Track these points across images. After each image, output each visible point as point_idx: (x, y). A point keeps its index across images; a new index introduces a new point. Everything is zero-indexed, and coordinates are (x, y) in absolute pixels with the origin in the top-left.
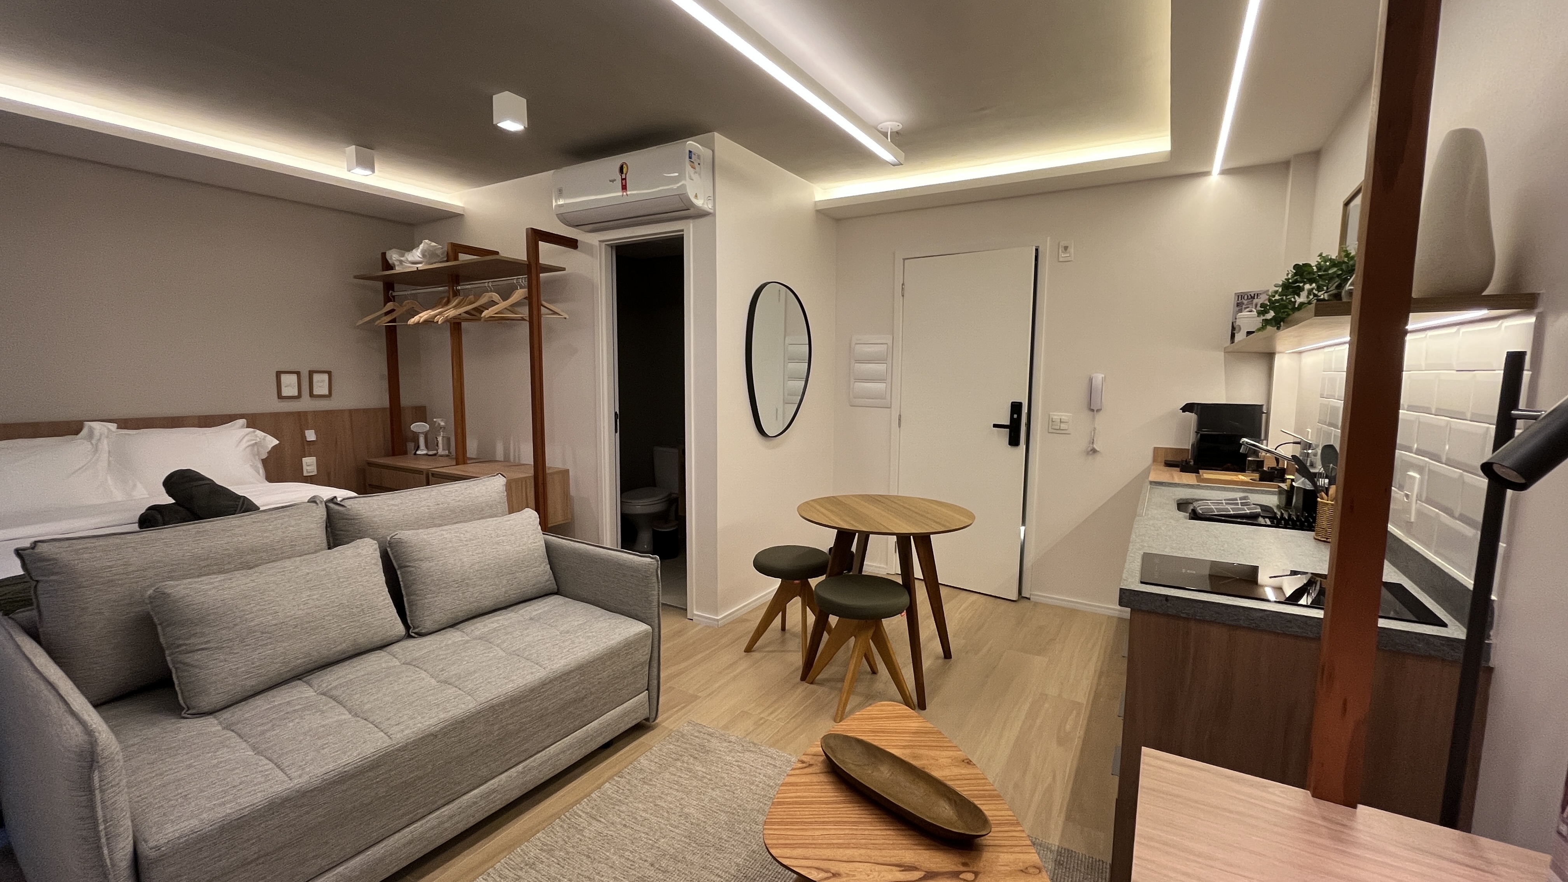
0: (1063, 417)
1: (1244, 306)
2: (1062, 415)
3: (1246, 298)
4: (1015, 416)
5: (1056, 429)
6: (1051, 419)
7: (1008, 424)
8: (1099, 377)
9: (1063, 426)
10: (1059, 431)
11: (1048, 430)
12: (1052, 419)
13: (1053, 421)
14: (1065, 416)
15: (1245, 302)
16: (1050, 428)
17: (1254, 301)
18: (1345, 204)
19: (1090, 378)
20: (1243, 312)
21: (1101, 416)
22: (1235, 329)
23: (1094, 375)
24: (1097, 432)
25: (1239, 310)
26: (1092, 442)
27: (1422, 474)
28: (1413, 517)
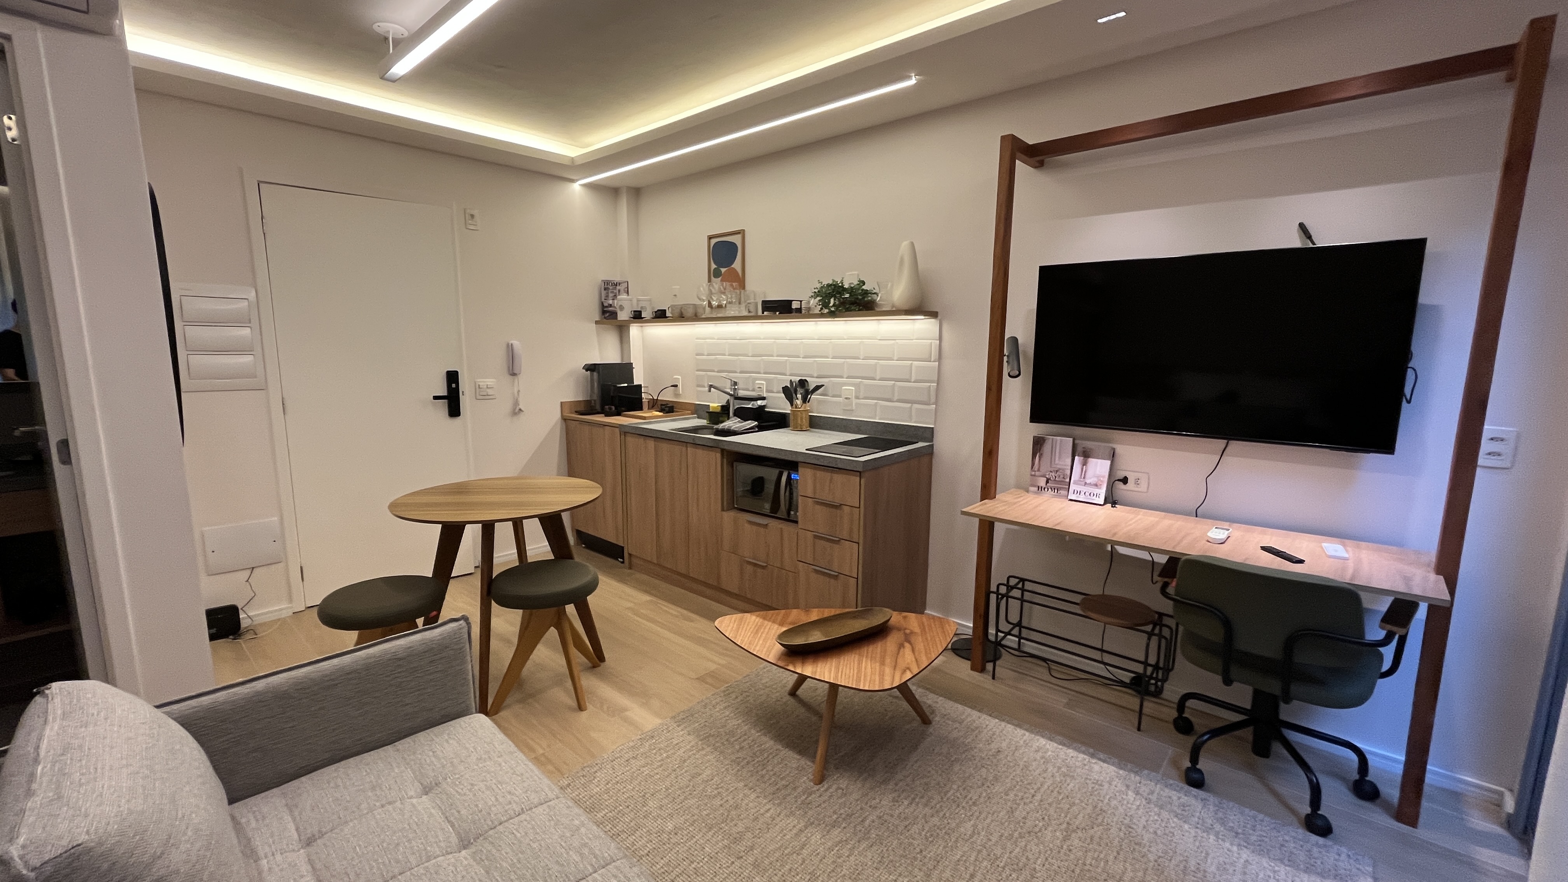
0: (488, 384)
1: (610, 291)
2: (489, 382)
3: (610, 284)
4: (454, 386)
5: (482, 395)
6: (477, 386)
7: (446, 394)
8: (516, 343)
9: (490, 392)
10: (486, 397)
11: (476, 397)
12: (479, 385)
13: (479, 388)
14: (490, 382)
15: (611, 288)
16: (478, 394)
17: (618, 287)
18: (710, 238)
19: (508, 345)
20: (611, 295)
21: (522, 378)
22: (607, 307)
23: (510, 342)
24: (520, 393)
25: (608, 293)
26: (516, 403)
27: (857, 387)
28: (854, 407)
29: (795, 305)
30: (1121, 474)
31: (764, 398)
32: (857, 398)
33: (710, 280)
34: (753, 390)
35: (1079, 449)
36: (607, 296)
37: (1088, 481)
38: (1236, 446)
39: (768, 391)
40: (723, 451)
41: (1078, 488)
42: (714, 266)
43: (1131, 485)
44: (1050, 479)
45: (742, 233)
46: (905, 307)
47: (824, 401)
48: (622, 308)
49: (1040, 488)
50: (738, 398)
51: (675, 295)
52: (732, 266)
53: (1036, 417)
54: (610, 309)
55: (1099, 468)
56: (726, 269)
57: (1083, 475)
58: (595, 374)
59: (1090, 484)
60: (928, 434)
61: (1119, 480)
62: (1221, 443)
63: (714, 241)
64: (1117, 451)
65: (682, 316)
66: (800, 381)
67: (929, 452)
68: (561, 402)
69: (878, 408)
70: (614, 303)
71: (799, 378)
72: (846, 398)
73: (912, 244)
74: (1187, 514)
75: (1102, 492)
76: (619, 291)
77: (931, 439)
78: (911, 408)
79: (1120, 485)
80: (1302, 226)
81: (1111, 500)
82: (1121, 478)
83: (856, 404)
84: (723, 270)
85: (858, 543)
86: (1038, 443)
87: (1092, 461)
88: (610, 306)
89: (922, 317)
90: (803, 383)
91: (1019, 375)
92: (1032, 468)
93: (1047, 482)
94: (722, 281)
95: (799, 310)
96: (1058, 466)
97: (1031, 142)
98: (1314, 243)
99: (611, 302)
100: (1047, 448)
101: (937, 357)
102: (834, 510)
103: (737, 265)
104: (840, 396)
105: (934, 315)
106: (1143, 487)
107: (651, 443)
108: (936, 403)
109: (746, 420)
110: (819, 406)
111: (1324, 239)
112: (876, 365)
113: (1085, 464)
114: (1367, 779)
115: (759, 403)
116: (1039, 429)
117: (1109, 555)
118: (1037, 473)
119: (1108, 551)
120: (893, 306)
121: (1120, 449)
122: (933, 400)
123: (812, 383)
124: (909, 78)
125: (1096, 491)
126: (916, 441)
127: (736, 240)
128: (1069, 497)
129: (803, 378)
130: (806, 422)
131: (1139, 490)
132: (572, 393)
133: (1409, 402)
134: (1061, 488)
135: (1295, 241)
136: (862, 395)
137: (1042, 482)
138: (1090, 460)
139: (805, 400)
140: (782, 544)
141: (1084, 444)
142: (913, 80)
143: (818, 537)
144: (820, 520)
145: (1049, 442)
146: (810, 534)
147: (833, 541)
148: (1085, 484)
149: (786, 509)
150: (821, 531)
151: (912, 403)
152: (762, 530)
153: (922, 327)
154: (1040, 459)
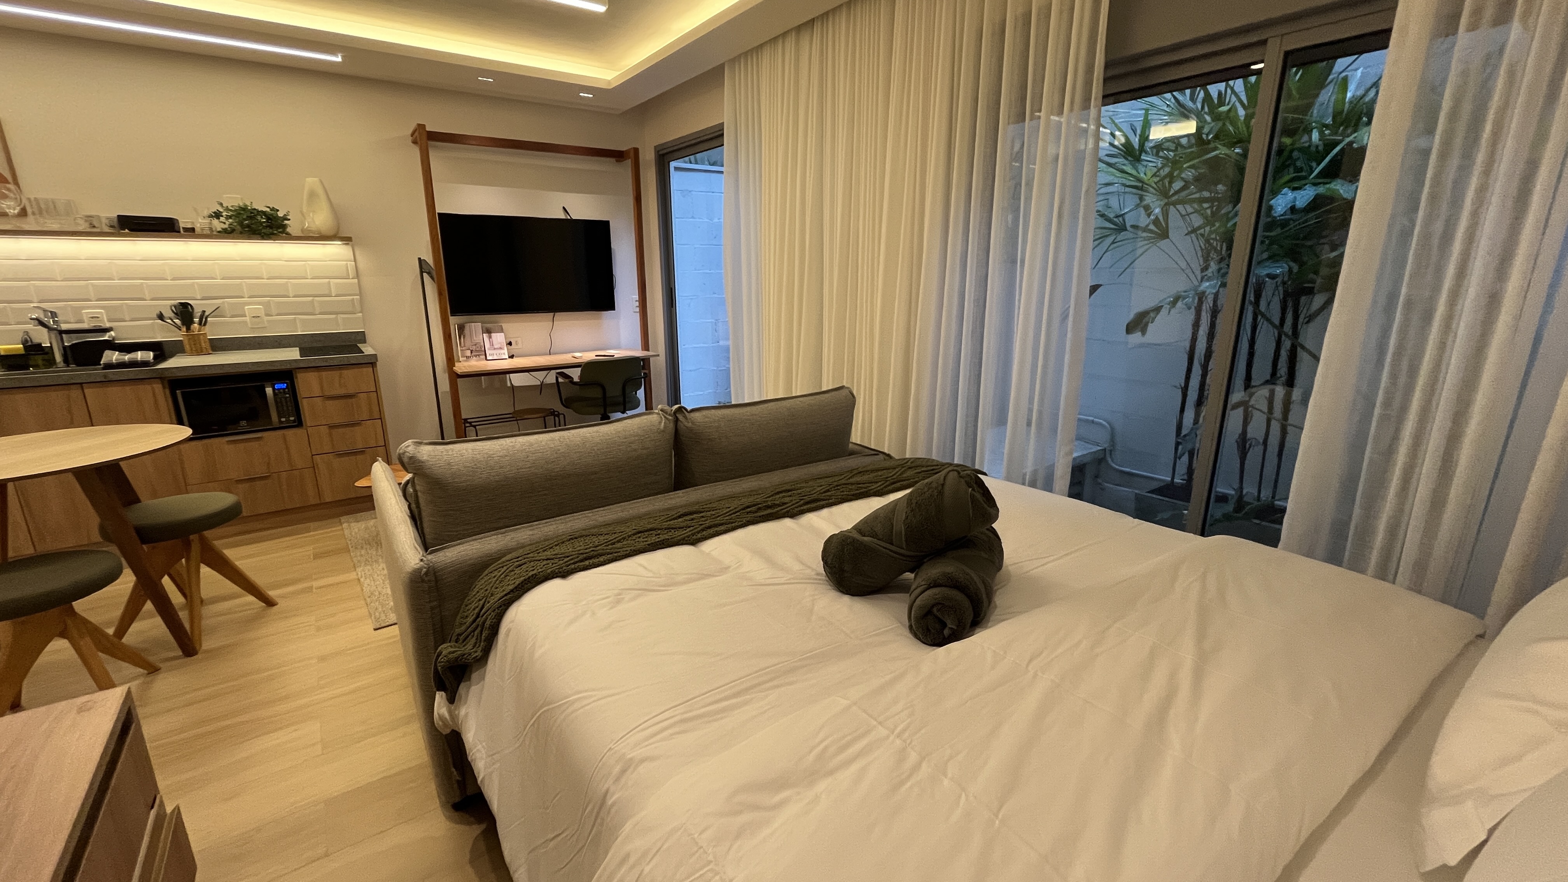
27: (267, 305)
28: (266, 324)
30: (510, 341)
32: (267, 315)
35: (486, 329)
37: (495, 347)
38: (559, 315)
39: (112, 321)
40: (160, 380)
41: (491, 352)
43: (516, 346)
44: (472, 350)
46: (322, 234)
47: (225, 323)
49: (466, 357)
50: (61, 332)
53: (454, 312)
55: (499, 338)
57: (492, 344)
60: (359, 338)
61: (508, 344)
62: (551, 315)
64: (504, 327)
66: (182, 305)
69: (297, 321)
71: (176, 303)
72: (253, 317)
73: (321, 181)
74: (546, 354)
75: (505, 352)
77: (366, 342)
78: (336, 318)
79: (511, 347)
80: (564, 208)
81: (510, 355)
82: (511, 343)
83: (268, 321)
85: (381, 419)
86: (461, 329)
89: (340, 243)
92: (460, 345)
93: (471, 352)
95: (186, 230)
96: (477, 341)
98: (572, 217)
100: (467, 331)
101: (355, 275)
102: (349, 400)
104: (246, 316)
105: (347, 240)
106: (520, 346)
108: (362, 312)
109: (129, 352)
110: (219, 329)
112: (284, 284)
113: (490, 337)
115: (113, 334)
117: (511, 388)
118: (465, 348)
122: (358, 308)
123: (198, 306)
124: (337, 56)
125: (502, 351)
128: (487, 359)
130: (208, 346)
134: (480, 354)
136: (274, 311)
137: (468, 353)
138: (493, 334)
140: (287, 448)
141: (488, 325)
142: (338, 59)
143: (332, 427)
144: (335, 412)
145: (467, 326)
146: (324, 430)
147: (353, 425)
148: (495, 349)
149: (280, 417)
150: (337, 420)
151: (337, 313)
152: (255, 444)
153: (334, 250)
154: (464, 338)
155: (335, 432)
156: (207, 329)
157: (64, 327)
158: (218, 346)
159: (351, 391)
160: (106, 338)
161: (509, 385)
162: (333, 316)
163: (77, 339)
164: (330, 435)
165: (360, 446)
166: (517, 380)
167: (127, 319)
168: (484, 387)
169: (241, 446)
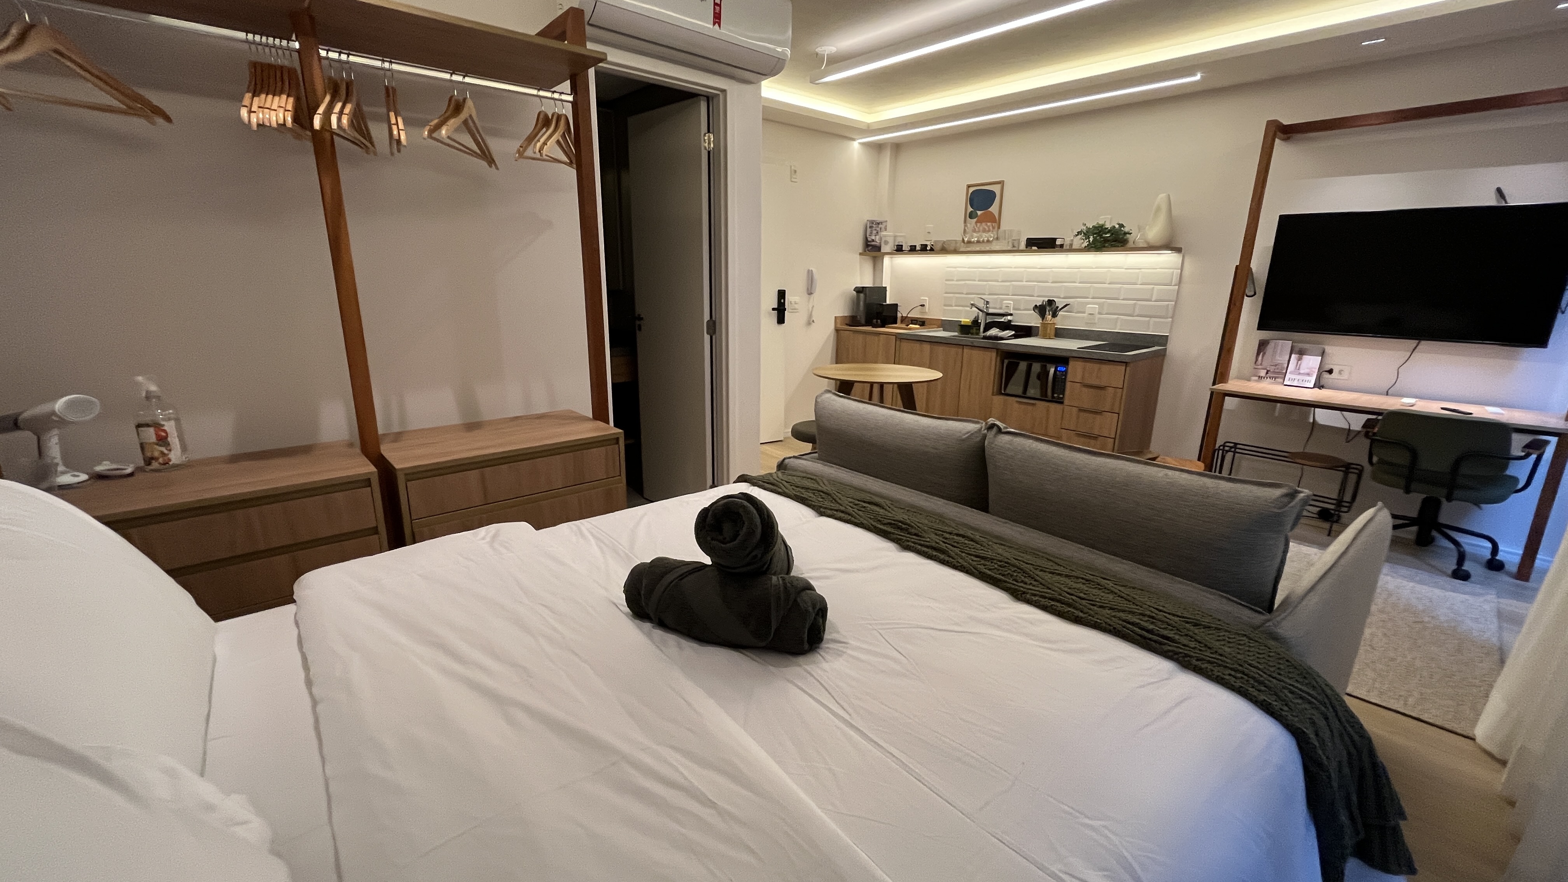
0: (799, 300)
1: (874, 229)
2: (796, 299)
3: (872, 223)
4: (782, 301)
7: (778, 307)
8: (814, 269)
9: (796, 306)
10: (797, 310)
11: (792, 310)
12: (791, 301)
13: (791, 304)
15: (874, 226)
17: (880, 226)
18: (969, 186)
19: (809, 270)
20: (874, 232)
21: (815, 295)
22: (870, 242)
23: (810, 269)
24: (814, 309)
25: (872, 230)
26: (810, 316)
27: (1101, 305)
28: (1096, 321)
29: (1058, 242)
30: (1328, 368)
31: (1011, 315)
32: (1100, 313)
33: (965, 222)
34: (1001, 308)
35: (1297, 349)
36: (871, 233)
37: (1302, 371)
38: (1425, 345)
39: (1014, 309)
40: (997, 350)
41: (1293, 377)
42: (970, 209)
43: (1334, 375)
44: (1269, 371)
45: (1001, 183)
46: (1158, 244)
47: (1069, 317)
48: (886, 243)
49: (1260, 377)
50: (988, 314)
51: (929, 233)
52: (990, 209)
53: (1262, 326)
54: (873, 243)
55: (1312, 362)
56: (982, 212)
57: (1298, 367)
58: (862, 295)
59: (1302, 374)
60: (1163, 340)
61: (1326, 371)
62: (1412, 343)
63: (971, 190)
64: (1326, 350)
65: (944, 249)
66: (1049, 301)
67: (1162, 354)
68: (835, 317)
69: (1119, 321)
70: (876, 238)
71: (1046, 299)
72: (1090, 314)
73: (1169, 196)
74: (1381, 394)
75: (1313, 380)
76: (881, 229)
77: (1165, 344)
78: (1149, 322)
79: (1326, 376)
80: (1499, 190)
81: (1319, 385)
82: (1327, 370)
83: (1099, 319)
84: (979, 213)
85: (1119, 414)
86: (1262, 345)
87: (1306, 358)
88: (873, 241)
89: (1170, 252)
90: (1051, 302)
91: (1255, 294)
92: (1255, 363)
93: (1267, 373)
94: (976, 222)
95: (1062, 246)
96: (1279, 362)
97: (1286, 123)
98: (1506, 202)
99: (873, 238)
100: (1270, 349)
101: (1178, 282)
102: (1099, 391)
103: (994, 209)
104: (1084, 312)
105: (1178, 250)
106: (1345, 376)
107: (927, 347)
108: (1172, 318)
109: (1004, 331)
110: (1062, 321)
111: (1515, 200)
112: (1121, 288)
113: (1300, 359)
114: (1497, 558)
115: (1009, 318)
116: (1265, 334)
117: (1311, 424)
118: (1260, 367)
119: (1310, 423)
120: (1148, 243)
121: (1329, 349)
122: (1170, 314)
123: (1060, 303)
124: (1194, 75)
125: (1308, 378)
126: (1152, 345)
127: (996, 189)
128: (1285, 383)
129: (1051, 299)
130: (1053, 332)
131: (1342, 378)
132: (842, 310)
133: (1563, 312)
134: (1278, 377)
135: (1490, 200)
136: (1104, 311)
137: (1263, 373)
138: (1304, 356)
139: (1054, 315)
140: (1048, 418)
141: (1300, 345)
142: (1198, 77)
143: (1081, 410)
144: (1086, 398)
145: (1272, 344)
146: (1075, 410)
147: (1096, 413)
148: (1300, 374)
149: (1053, 393)
150: (1086, 406)
151: (1151, 317)
152: (1030, 408)
153: (1167, 259)
154: (1263, 357)
155: (1082, 414)
156: (1057, 320)
157: (991, 311)
158: (1060, 333)
159: (1103, 384)
160: (1002, 320)
161: (1311, 420)
162: (1148, 319)
163: (992, 319)
164: (1078, 418)
165: (1096, 432)
166: (1322, 417)
167: (1022, 309)
168: (1277, 414)
169: (1023, 407)
